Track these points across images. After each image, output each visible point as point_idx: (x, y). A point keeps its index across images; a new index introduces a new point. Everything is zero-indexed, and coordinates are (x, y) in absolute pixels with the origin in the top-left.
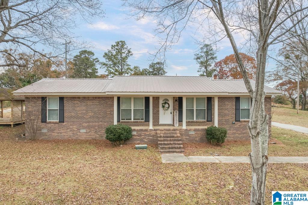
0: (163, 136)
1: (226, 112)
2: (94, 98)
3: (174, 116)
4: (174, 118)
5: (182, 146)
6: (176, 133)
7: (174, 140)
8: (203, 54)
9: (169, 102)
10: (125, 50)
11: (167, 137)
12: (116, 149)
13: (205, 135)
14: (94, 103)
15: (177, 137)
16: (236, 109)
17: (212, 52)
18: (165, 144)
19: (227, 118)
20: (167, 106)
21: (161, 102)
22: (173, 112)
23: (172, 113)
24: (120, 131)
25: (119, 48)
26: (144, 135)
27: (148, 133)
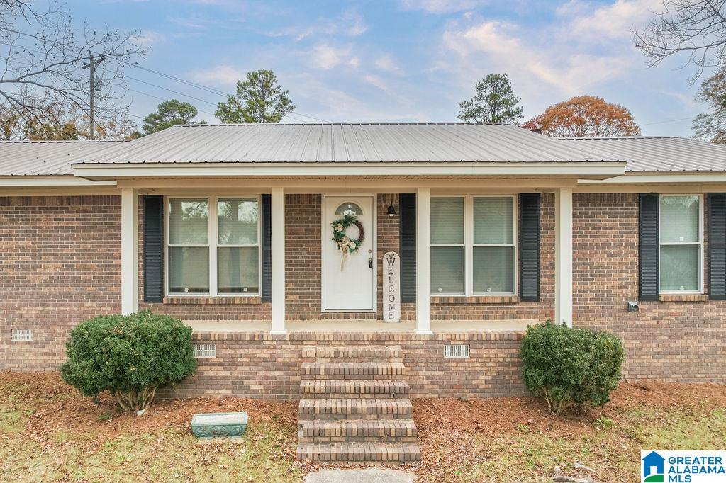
0: (327, 372)
1: (601, 258)
2: (62, 203)
3: (380, 275)
4: (380, 285)
5: (409, 425)
6: (385, 357)
7: (376, 393)
8: (483, 104)
9: (360, 218)
10: (274, 96)
11: (345, 375)
12: (102, 434)
13: (514, 364)
14: (63, 224)
15: (391, 375)
16: (640, 248)
17: (507, 96)
18: (329, 414)
19: (603, 284)
20: (352, 232)
21: (329, 215)
22: (380, 262)
23: (375, 264)
24: (124, 345)
25: (259, 91)
26: (247, 360)
27: (266, 354)
